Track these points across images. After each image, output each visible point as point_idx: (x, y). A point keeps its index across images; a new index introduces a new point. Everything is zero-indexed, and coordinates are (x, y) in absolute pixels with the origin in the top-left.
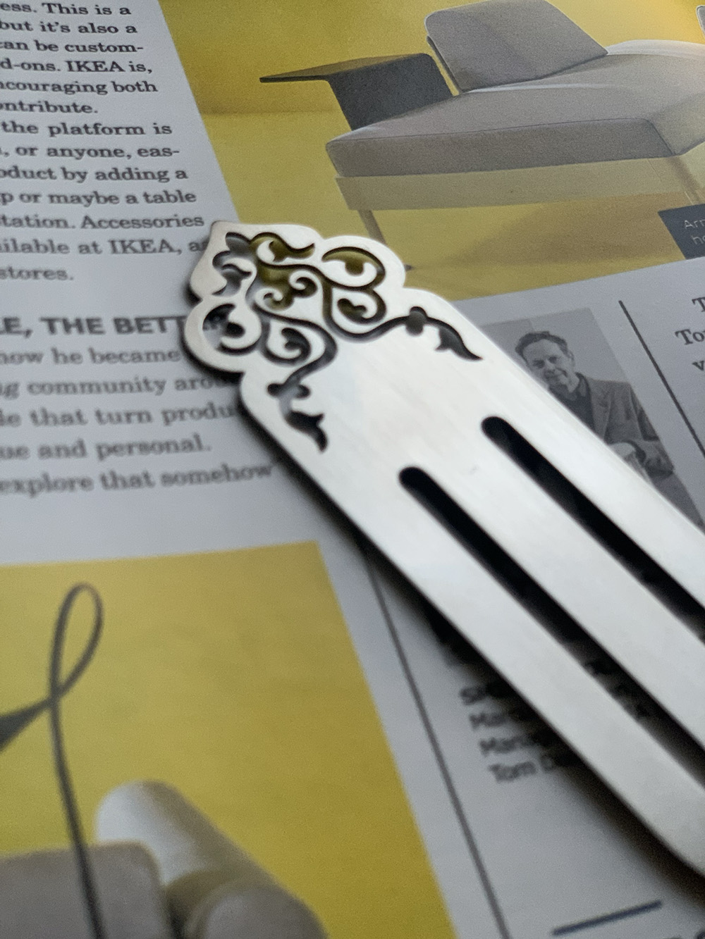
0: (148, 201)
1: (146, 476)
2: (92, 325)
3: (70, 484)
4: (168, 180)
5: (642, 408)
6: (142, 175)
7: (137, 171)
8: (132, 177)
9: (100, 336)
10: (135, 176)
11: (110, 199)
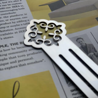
0: (24, 25)
1: (25, 64)
3: (14, 67)
4: (27, 21)
8: (22, 22)
9: (18, 45)
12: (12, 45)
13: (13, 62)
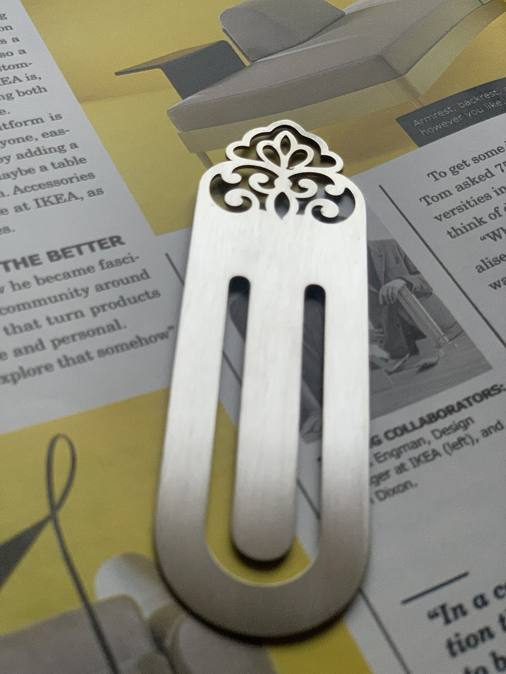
0: (55, 168)
1: (87, 353)
2: (33, 260)
3: (38, 370)
4: (65, 151)
5: (405, 254)
6: (48, 151)
7: (43, 148)
8: (41, 153)
9: (40, 266)
10: (43, 152)
11: (29, 171)
12: (11, 265)
13: (26, 348)
